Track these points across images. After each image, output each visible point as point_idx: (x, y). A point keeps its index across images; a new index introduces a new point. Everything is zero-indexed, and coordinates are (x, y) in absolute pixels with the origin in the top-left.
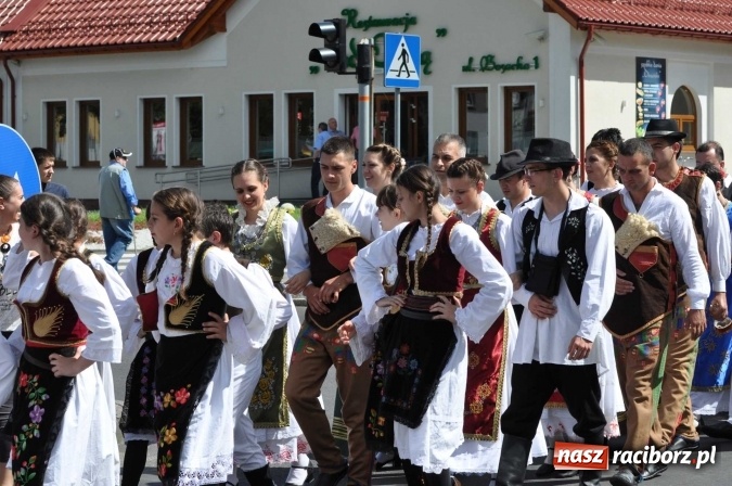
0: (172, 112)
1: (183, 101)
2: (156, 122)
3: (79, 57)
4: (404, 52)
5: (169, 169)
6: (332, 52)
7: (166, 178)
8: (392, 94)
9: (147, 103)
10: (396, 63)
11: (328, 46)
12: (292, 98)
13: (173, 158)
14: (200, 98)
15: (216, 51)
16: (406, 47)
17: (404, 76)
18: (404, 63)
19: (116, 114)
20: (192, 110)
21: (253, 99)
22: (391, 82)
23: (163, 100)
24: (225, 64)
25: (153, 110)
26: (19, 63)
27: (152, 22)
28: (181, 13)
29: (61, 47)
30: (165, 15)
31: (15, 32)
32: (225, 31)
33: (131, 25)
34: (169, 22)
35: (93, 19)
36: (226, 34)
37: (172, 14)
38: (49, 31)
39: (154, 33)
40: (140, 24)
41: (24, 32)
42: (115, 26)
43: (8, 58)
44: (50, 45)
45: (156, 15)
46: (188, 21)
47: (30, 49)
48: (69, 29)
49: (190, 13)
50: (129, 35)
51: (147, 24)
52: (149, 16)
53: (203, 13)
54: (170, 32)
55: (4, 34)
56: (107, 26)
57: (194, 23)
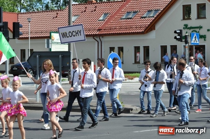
0: (142, 50)
1: (144, 47)
2: (138, 52)
3: (118, 36)
4: (195, 37)
5: (141, 64)
6: (179, 37)
7: (140, 66)
8: (193, 46)
9: (135, 47)
10: (194, 39)
11: (178, 36)
12: (172, 46)
13: (142, 61)
14: (149, 46)
15: (152, 35)
16: (196, 36)
17: (195, 42)
18: (195, 39)
19: (128, 50)
20: (147, 49)
21: (162, 47)
22: (192, 43)
23: (139, 47)
24: (155, 38)
25: (137, 49)
26: (103, 37)
27: (136, 27)
28: (144, 25)
29: (113, 33)
30: (140, 25)
31: (102, 30)
32: (155, 29)
33: (131, 28)
34: (141, 27)
35: (122, 26)
36: (155, 30)
37: (142, 25)
38: (110, 29)
39: (137, 30)
40: (133, 28)
41: (104, 29)
42: (127, 28)
43: (100, 36)
44: (111, 33)
45: (138, 26)
46: (146, 27)
47: (106, 34)
48: (115, 29)
49: (146, 25)
50: (131, 30)
51: (135, 28)
52: (136, 26)
53: (149, 25)
54: (141, 30)
55: (99, 30)
56: (125, 28)
57: (147, 27)
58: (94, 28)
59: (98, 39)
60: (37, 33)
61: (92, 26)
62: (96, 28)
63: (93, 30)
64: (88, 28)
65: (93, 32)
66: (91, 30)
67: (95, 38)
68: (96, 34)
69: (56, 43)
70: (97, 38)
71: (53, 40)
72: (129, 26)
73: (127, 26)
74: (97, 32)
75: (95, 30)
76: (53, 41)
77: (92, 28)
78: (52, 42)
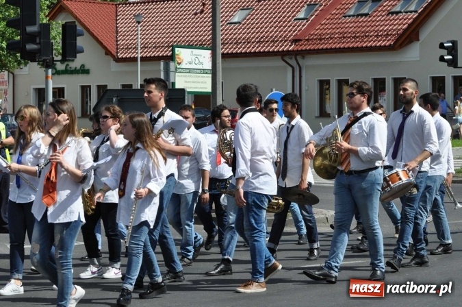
0: (389, 86)
1: (395, 80)
2: (380, 92)
9: (376, 81)
12: (456, 78)
15: (413, 53)
21: (434, 79)
23: (385, 79)
24: (418, 59)
25: (379, 84)
26: (303, 57)
27: (378, 35)
28: (394, 30)
29: (327, 49)
30: (385, 31)
31: (301, 40)
32: (418, 40)
33: (366, 36)
34: (387, 35)
35: (345, 33)
36: (419, 42)
37: (390, 31)
38: (320, 39)
39: (379, 41)
40: (371, 36)
41: (306, 40)
42: (358, 37)
43: (297, 55)
44: (321, 47)
45: (381, 31)
46: (398, 34)
47: (310, 50)
48: (331, 38)
49: (399, 30)
50: (365, 42)
51: (375, 36)
52: (376, 31)
53: (405, 30)
54: (388, 41)
55: (295, 41)
56: (353, 37)
57: (401, 35)
58: (285, 37)
59: (293, 62)
60: (158, 47)
61: (280, 32)
62: (290, 36)
63: (281, 41)
64: (271, 37)
65: (281, 46)
66: (277, 41)
67: (286, 59)
68: (288, 51)
69: (187, 71)
70: (291, 58)
71: (179, 64)
72: (363, 32)
73: (358, 32)
74: (290, 46)
75: (286, 41)
76: (178, 67)
77: (280, 37)
78: (176, 68)
